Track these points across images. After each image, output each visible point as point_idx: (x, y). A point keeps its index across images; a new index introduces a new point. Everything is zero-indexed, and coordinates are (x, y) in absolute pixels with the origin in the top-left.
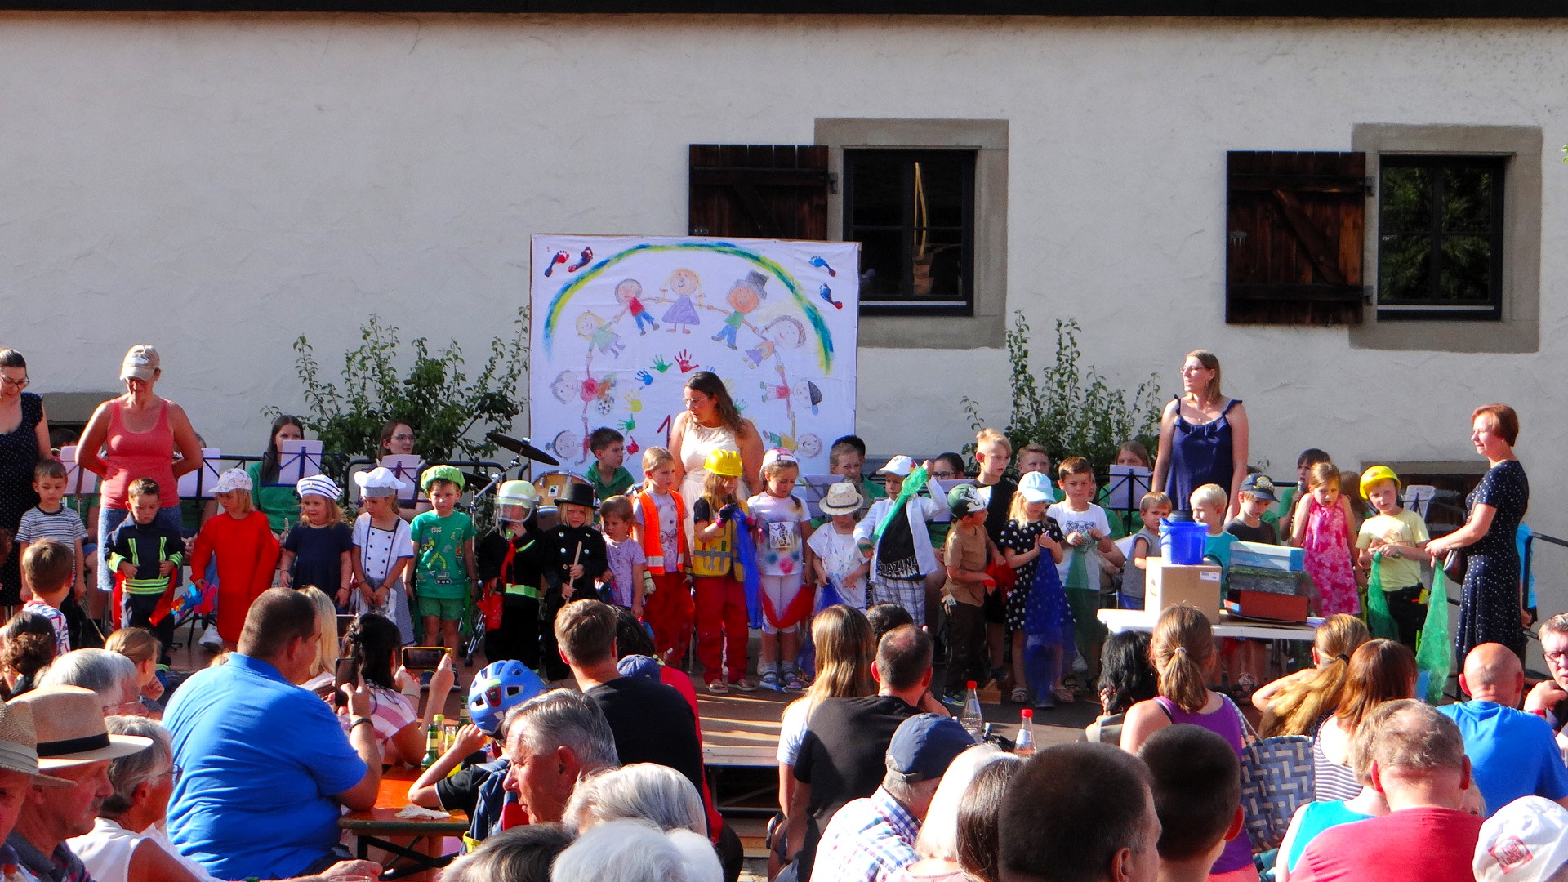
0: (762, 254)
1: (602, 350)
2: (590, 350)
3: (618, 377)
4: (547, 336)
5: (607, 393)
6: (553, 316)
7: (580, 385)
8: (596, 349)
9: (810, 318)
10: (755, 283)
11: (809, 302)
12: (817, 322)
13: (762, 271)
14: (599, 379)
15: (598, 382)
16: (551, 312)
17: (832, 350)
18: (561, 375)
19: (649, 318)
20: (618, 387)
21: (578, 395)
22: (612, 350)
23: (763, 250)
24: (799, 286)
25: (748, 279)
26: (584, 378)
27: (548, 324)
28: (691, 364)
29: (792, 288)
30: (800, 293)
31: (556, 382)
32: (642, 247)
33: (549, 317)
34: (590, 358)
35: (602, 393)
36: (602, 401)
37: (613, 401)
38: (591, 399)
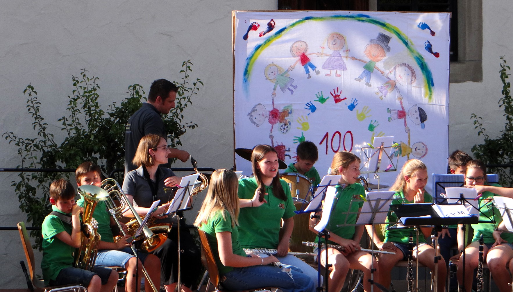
0: (387, 22)
1: (283, 89)
2: (274, 89)
3: (294, 107)
4: (245, 80)
5: (286, 118)
6: (249, 67)
7: (268, 113)
8: (278, 88)
9: (419, 64)
10: (383, 41)
11: (418, 53)
12: (423, 67)
13: (387, 33)
14: (281, 109)
15: (280, 111)
16: (248, 64)
17: (433, 85)
18: (254, 107)
19: (313, 67)
20: (293, 114)
21: (267, 120)
22: (289, 89)
23: (388, 19)
24: (411, 42)
25: (378, 38)
26: (271, 109)
27: (246, 72)
28: (341, 97)
29: (406, 44)
30: (412, 47)
31: (252, 111)
32: (308, 18)
33: (247, 67)
34: (274, 94)
35: (283, 119)
36: (282, 124)
37: (290, 124)
38: (275, 123)
